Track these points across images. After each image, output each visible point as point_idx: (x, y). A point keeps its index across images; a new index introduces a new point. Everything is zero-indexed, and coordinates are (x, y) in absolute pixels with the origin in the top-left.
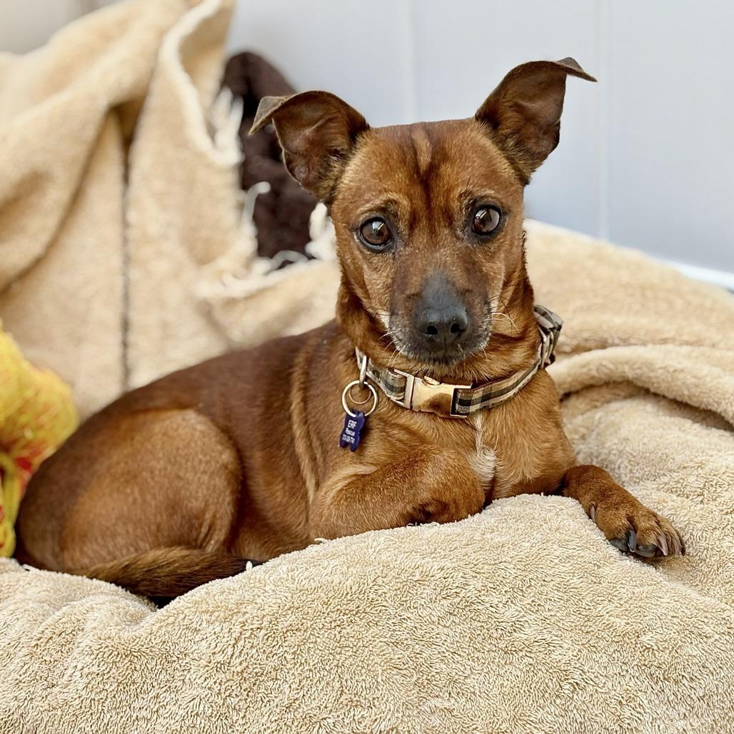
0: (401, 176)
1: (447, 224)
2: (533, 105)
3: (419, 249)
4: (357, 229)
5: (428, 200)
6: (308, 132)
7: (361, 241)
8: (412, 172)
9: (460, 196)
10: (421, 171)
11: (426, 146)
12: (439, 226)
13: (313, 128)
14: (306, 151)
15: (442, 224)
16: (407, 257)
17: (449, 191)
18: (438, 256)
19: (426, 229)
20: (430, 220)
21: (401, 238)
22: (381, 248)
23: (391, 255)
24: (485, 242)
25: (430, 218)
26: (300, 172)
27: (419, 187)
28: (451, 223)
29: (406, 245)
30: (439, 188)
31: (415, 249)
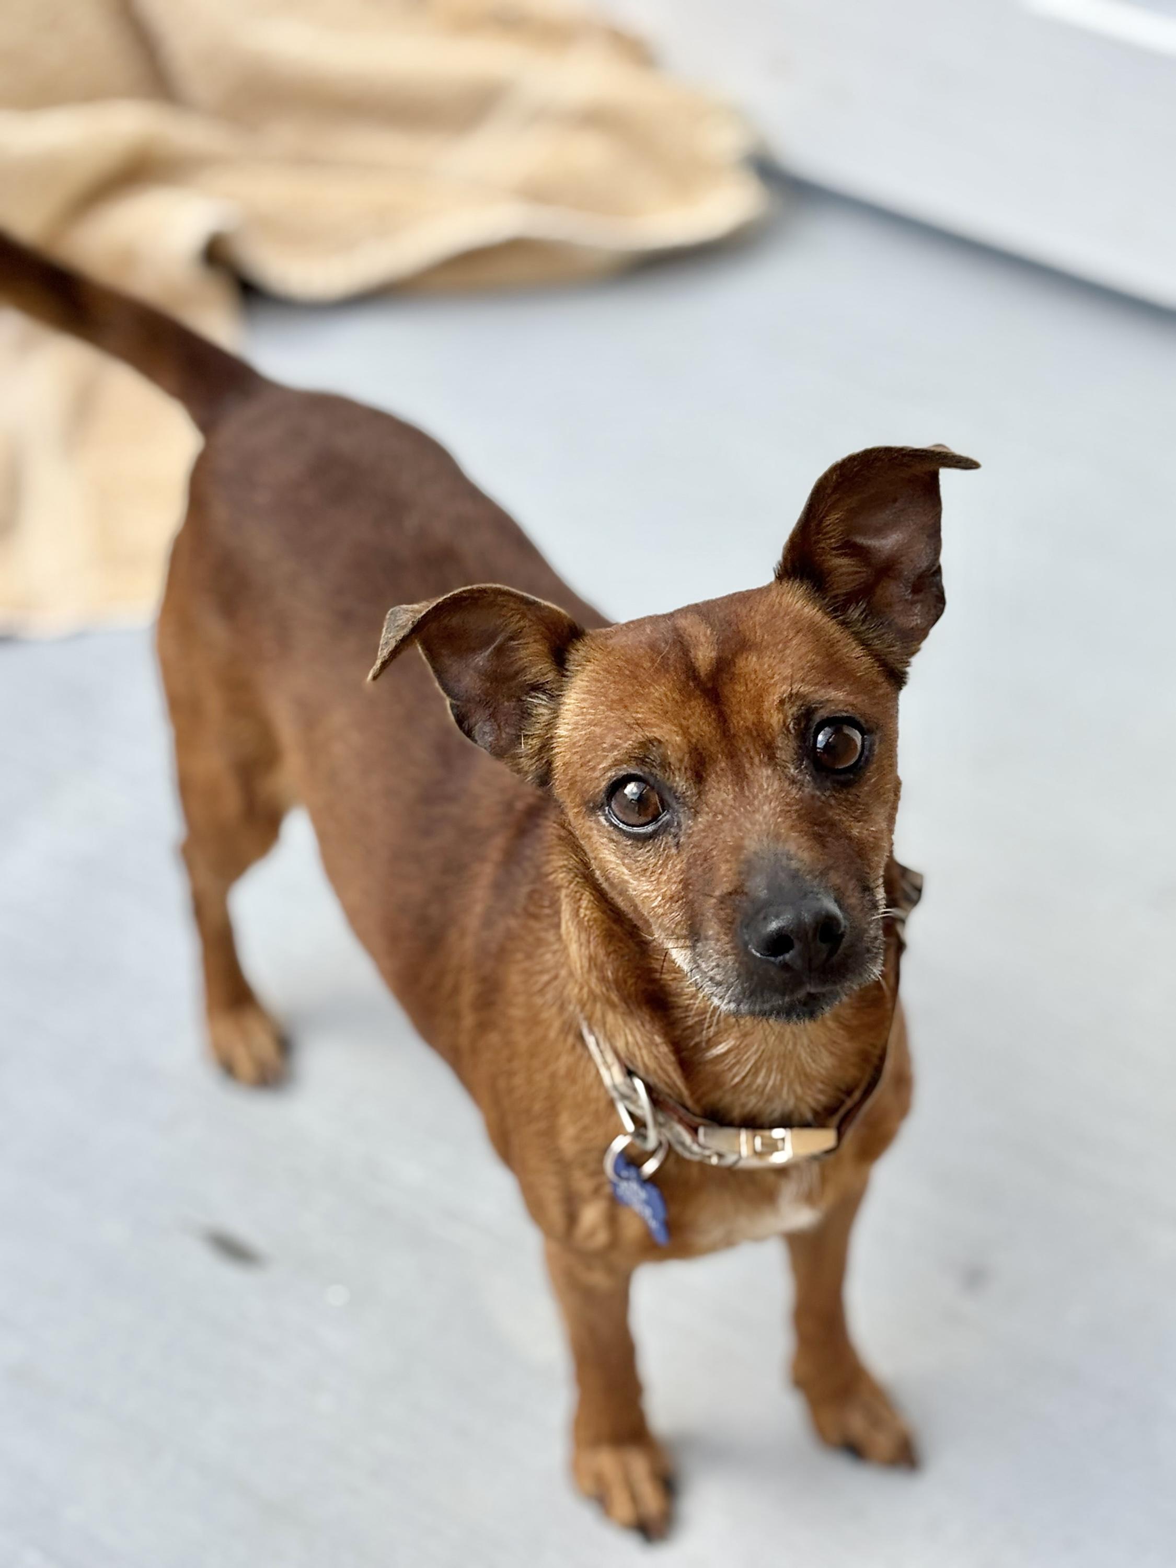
0: (660, 690)
1: (766, 759)
2: (884, 542)
3: (722, 813)
4: (602, 805)
5: (722, 719)
6: (481, 659)
7: (612, 824)
8: (683, 677)
9: (782, 702)
10: (702, 674)
11: (705, 635)
12: (752, 764)
13: (490, 650)
14: (487, 694)
15: (756, 760)
16: (703, 834)
17: (758, 699)
18: (761, 818)
19: (729, 773)
20: (732, 757)
21: (685, 804)
22: (650, 828)
23: (670, 838)
24: (846, 785)
25: (732, 755)
26: (485, 733)
27: (700, 701)
28: (772, 758)
29: (696, 813)
30: (737, 695)
31: (715, 815)
